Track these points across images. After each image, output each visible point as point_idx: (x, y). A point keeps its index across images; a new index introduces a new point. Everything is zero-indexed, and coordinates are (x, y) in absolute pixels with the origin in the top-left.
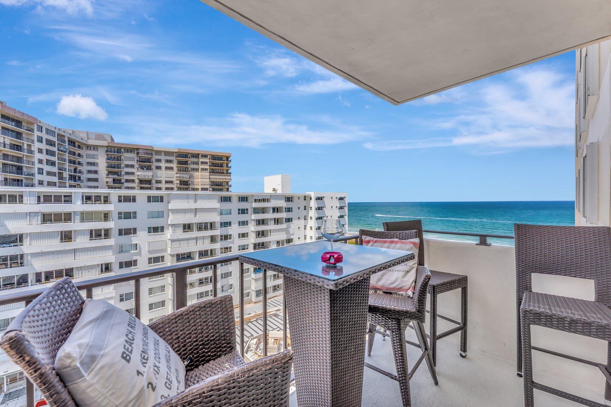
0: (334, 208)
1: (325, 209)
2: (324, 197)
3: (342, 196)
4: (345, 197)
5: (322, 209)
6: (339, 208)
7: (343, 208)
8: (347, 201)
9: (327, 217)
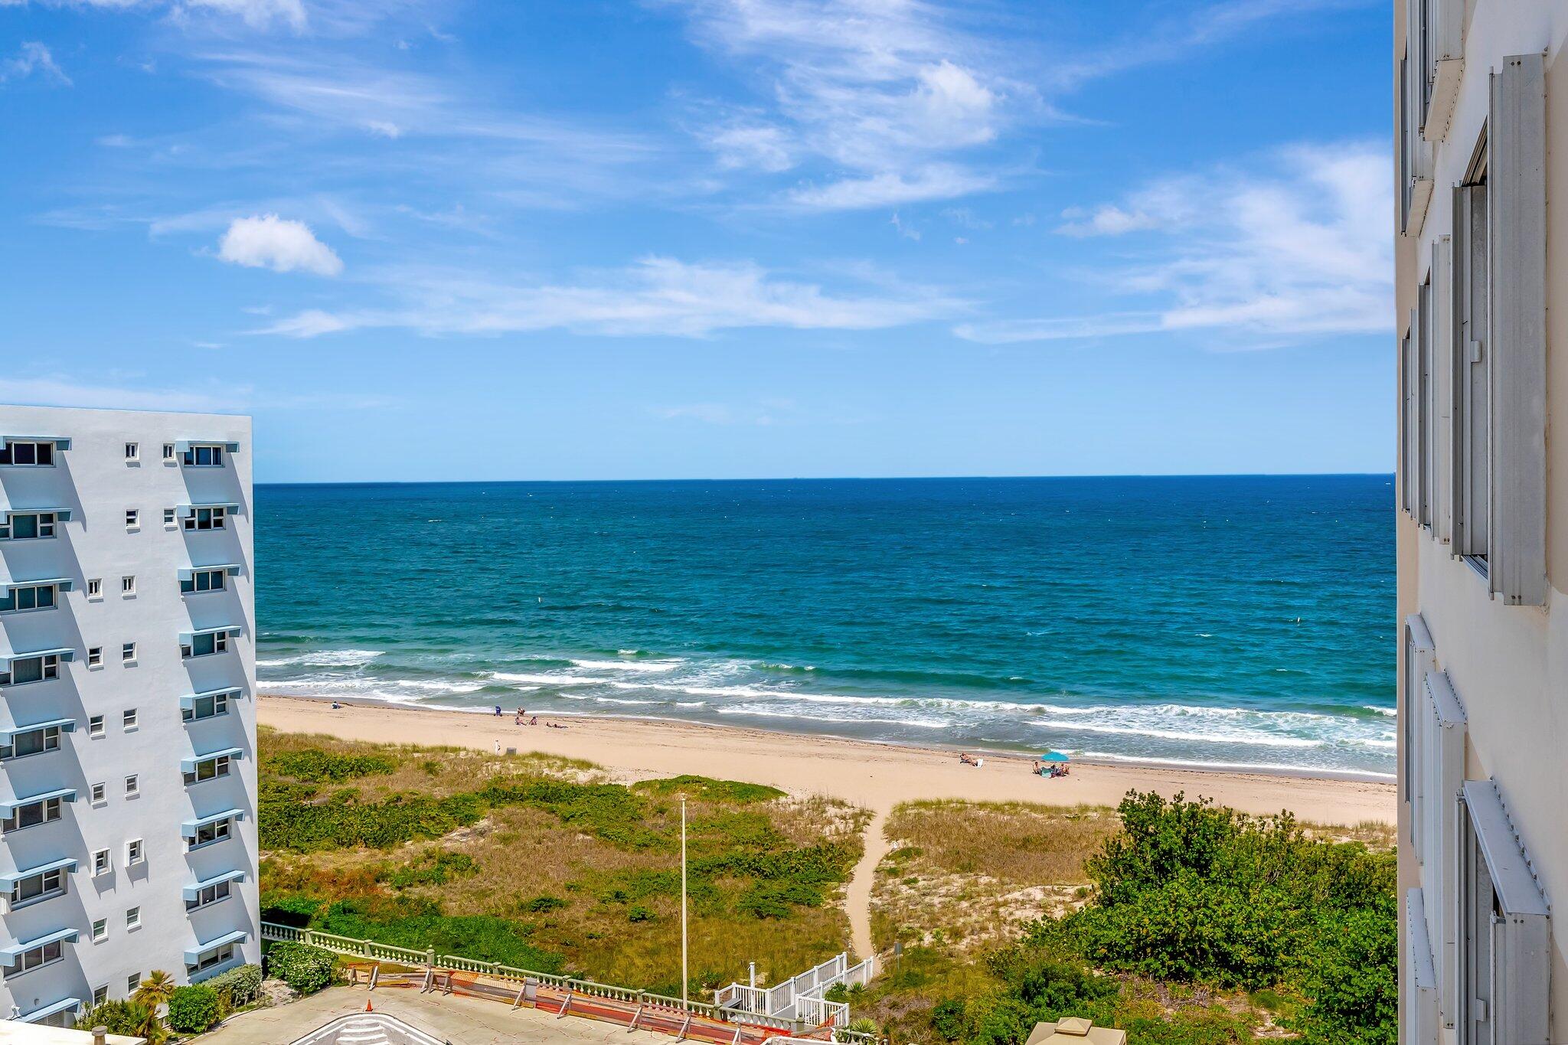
0: (150, 519)
1: (72, 528)
2: (64, 444)
3: (213, 435)
4: (232, 447)
5: (48, 532)
6: (190, 525)
7: (218, 523)
8: (246, 471)
9: (94, 586)
